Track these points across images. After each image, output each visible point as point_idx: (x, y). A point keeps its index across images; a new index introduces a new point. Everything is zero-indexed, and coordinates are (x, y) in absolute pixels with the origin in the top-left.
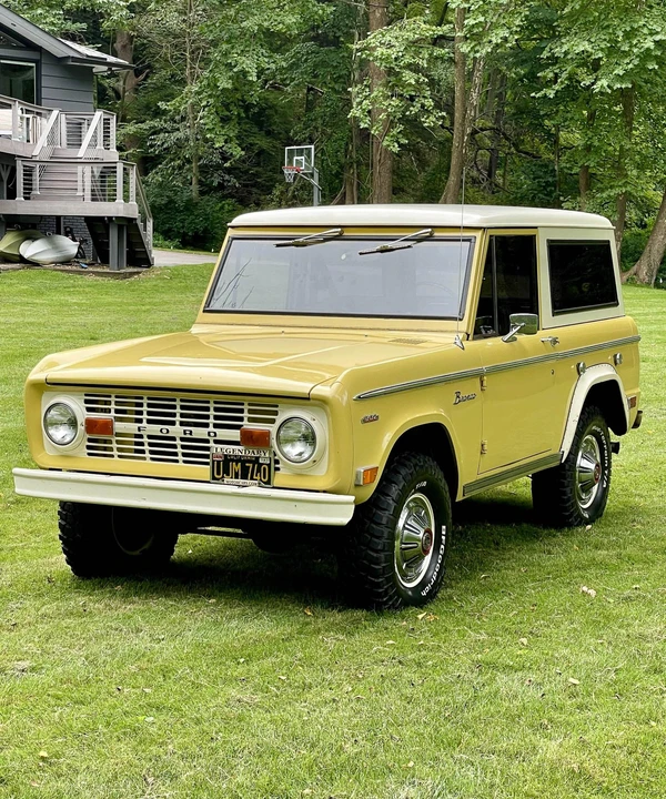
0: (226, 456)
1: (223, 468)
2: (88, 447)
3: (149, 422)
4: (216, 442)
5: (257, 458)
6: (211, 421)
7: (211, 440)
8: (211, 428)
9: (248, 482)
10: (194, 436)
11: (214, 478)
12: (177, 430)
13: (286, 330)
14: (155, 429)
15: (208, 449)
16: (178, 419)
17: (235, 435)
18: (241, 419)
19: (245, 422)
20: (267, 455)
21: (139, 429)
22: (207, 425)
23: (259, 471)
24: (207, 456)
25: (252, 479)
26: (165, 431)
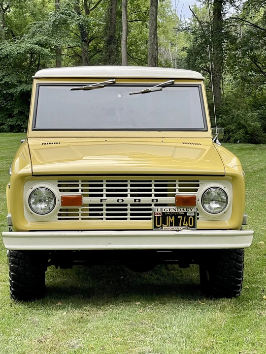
0: (163, 213)
1: (162, 221)
2: (59, 215)
3: (108, 196)
4: (156, 205)
5: (186, 213)
6: (153, 192)
7: (153, 204)
8: (153, 197)
9: (180, 227)
10: (141, 203)
11: (155, 227)
12: (129, 200)
13: (108, 139)
14: (113, 200)
15: (150, 210)
16: (129, 192)
17: (172, 200)
18: (175, 190)
19: (177, 192)
20: (193, 211)
21: (101, 200)
22: (150, 195)
23: (187, 220)
24: (150, 214)
25: (182, 225)
26: (120, 201)
